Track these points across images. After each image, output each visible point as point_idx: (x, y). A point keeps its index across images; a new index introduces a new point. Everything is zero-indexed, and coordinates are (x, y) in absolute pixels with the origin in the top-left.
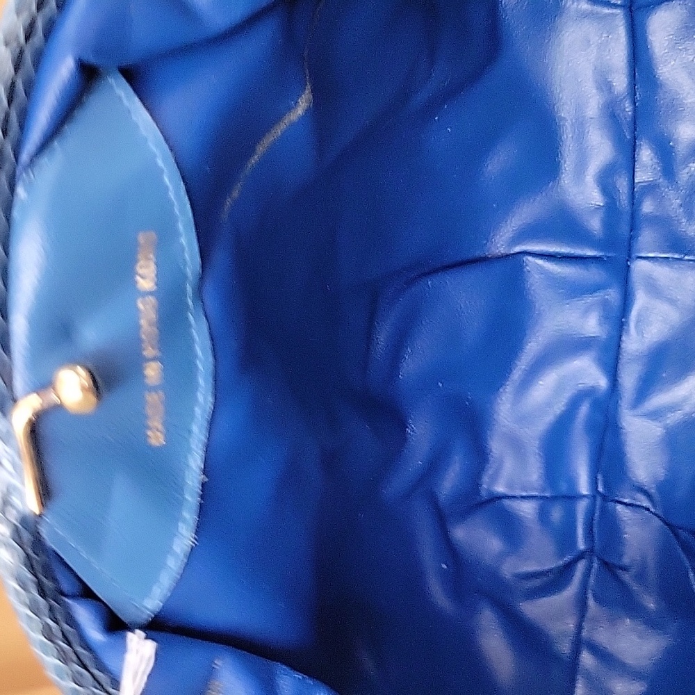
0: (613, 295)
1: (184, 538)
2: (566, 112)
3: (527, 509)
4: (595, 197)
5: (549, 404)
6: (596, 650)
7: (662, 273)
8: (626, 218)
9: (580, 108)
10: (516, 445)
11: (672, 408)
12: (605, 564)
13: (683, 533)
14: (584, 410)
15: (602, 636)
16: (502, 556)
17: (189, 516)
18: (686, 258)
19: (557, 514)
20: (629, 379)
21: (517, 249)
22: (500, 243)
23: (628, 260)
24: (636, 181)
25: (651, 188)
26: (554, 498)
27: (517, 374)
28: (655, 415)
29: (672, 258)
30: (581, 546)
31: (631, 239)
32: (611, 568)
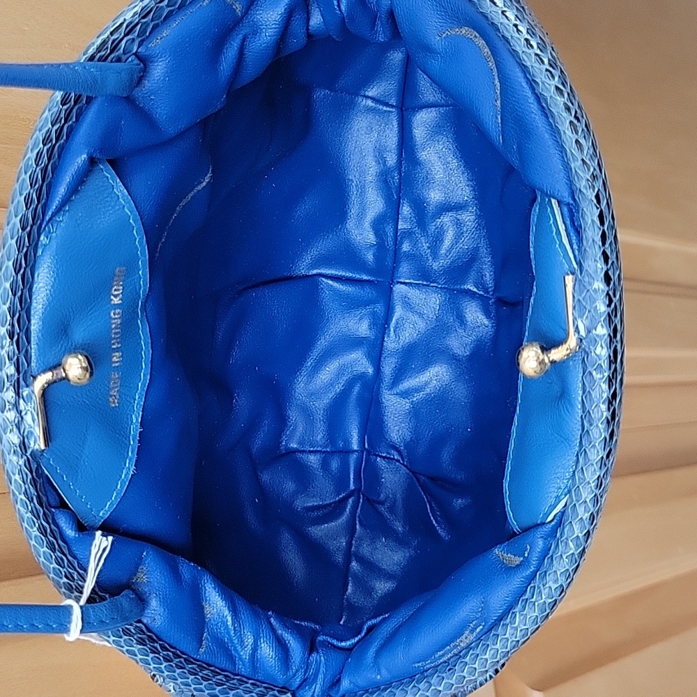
0: (379, 308)
1: (129, 469)
2: (353, 176)
3: (313, 460)
4: (371, 238)
5: (332, 384)
6: (362, 560)
7: (414, 294)
8: (391, 253)
9: (363, 173)
10: (307, 413)
11: (418, 390)
12: (367, 500)
13: (422, 478)
14: (357, 389)
15: (366, 550)
16: (296, 493)
17: (132, 454)
18: (432, 284)
19: (335, 464)
20: (388, 368)
21: (315, 272)
22: (303, 267)
23: (391, 284)
24: (399, 228)
25: (409, 234)
26: (332, 453)
27: (309, 363)
28: (405, 394)
29: (422, 284)
30: (352, 487)
31: (394, 269)
32: (372, 503)
